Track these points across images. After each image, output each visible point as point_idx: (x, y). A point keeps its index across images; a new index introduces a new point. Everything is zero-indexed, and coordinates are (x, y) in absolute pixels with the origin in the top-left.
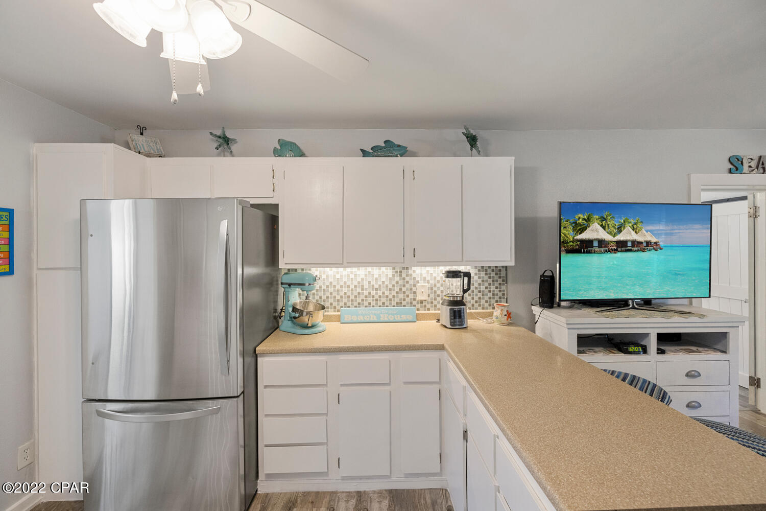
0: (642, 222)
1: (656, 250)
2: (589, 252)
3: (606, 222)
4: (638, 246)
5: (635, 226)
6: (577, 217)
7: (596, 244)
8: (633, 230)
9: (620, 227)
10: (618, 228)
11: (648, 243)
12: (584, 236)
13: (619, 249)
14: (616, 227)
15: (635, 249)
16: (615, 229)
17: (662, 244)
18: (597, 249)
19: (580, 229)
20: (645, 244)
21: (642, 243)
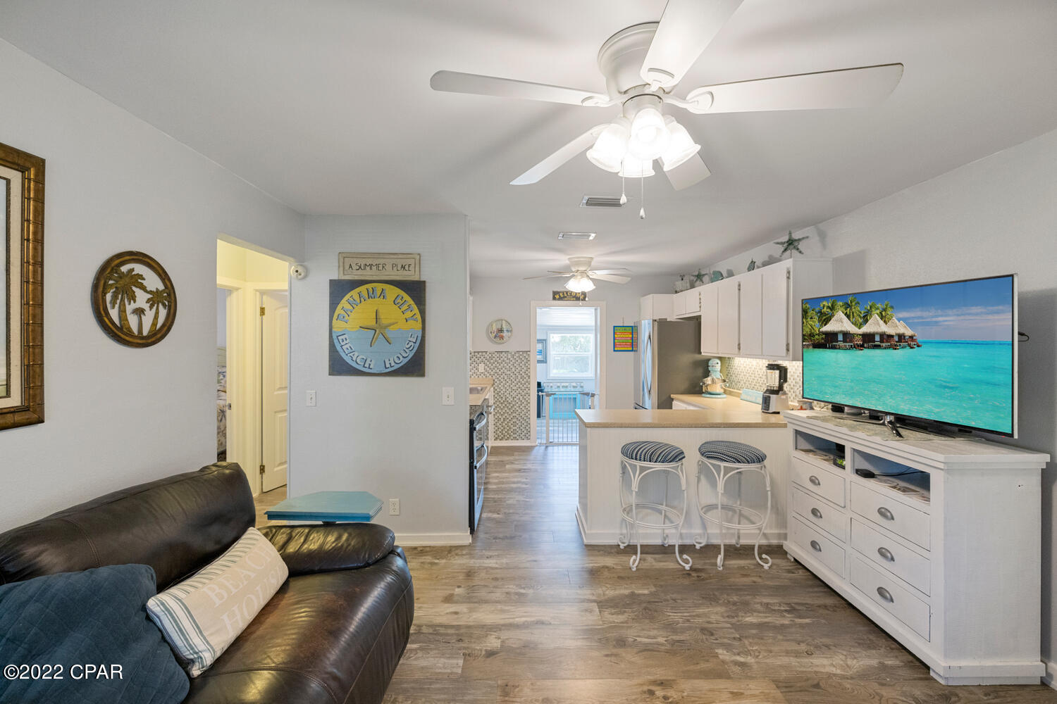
0: (892, 307)
1: (912, 348)
2: (834, 347)
3: (851, 309)
4: (888, 341)
5: (884, 313)
6: (822, 306)
7: (840, 337)
8: (881, 319)
9: (866, 315)
10: (864, 317)
11: (901, 337)
12: (830, 327)
13: (865, 345)
14: (862, 316)
15: (884, 345)
16: (861, 317)
17: (919, 339)
18: (841, 344)
19: (825, 319)
20: (896, 339)
21: (892, 336)
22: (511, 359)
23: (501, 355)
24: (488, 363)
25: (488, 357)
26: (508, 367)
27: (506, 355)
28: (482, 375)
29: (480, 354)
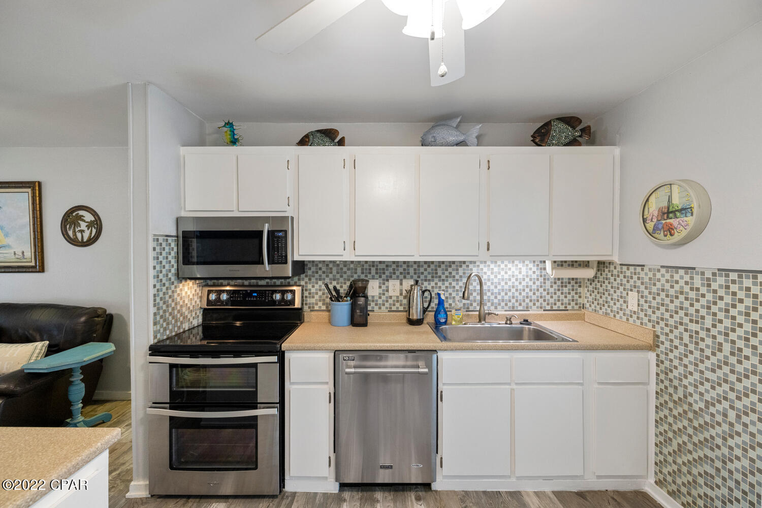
22: (703, 290)
23: (676, 277)
24: (646, 293)
25: (646, 280)
26: (692, 311)
27: (687, 278)
28: (635, 316)
29: (632, 269)
